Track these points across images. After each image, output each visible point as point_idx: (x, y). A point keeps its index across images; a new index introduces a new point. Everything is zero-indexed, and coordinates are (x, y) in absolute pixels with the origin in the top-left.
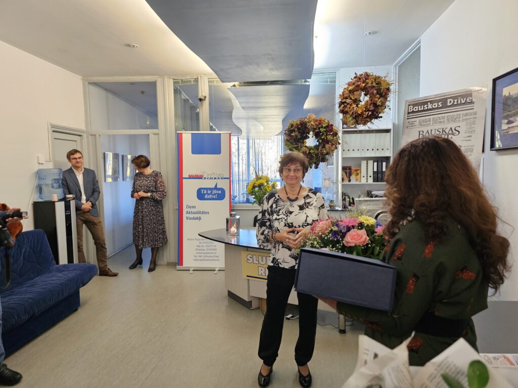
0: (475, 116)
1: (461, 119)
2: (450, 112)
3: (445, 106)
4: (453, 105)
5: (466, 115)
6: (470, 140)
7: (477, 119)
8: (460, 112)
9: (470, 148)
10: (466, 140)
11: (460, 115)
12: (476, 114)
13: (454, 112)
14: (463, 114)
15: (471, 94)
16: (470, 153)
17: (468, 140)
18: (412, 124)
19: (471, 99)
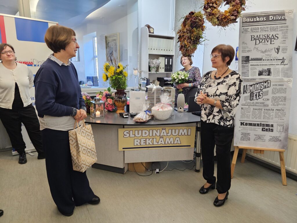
0: (287, 28)
1: (279, 29)
2: (271, 25)
3: (268, 20)
4: (273, 20)
5: (282, 27)
6: (285, 43)
7: (288, 30)
8: (278, 25)
9: (285, 48)
10: (282, 43)
11: (278, 27)
12: (287, 27)
13: (274, 24)
14: (280, 26)
15: (285, 14)
16: (285, 51)
17: (284, 43)
18: (246, 30)
19: (284, 17)
